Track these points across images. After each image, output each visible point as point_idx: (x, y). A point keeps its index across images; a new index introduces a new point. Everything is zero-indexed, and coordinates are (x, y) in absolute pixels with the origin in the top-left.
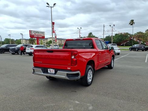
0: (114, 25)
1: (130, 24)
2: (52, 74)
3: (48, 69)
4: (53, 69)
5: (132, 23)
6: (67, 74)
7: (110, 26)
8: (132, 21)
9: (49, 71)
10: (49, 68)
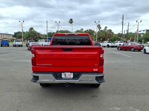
0: (60, 22)
1: (69, 22)
2: (69, 79)
3: (62, 74)
4: (71, 72)
5: (71, 21)
6: (96, 77)
7: (56, 22)
8: (71, 20)
9: (63, 76)
10: (64, 72)
